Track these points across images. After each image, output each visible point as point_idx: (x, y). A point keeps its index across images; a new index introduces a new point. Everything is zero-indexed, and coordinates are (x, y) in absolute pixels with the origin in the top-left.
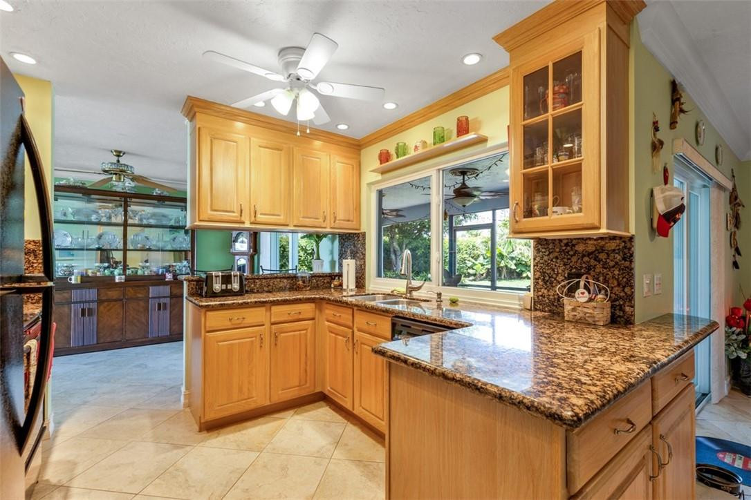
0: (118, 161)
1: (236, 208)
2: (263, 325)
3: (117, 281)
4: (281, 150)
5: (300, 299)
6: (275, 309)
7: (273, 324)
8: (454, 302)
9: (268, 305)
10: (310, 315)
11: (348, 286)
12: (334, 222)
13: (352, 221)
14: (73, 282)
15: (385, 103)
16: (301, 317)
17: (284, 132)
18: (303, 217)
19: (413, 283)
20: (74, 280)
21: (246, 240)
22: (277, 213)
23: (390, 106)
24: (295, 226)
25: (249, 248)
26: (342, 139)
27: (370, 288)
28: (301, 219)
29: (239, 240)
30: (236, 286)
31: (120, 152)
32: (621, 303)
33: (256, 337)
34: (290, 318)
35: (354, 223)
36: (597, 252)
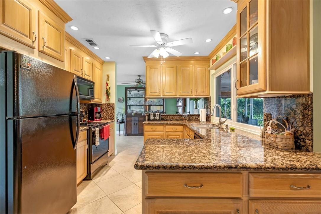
0: (139, 79)
1: (158, 91)
2: (163, 132)
3: (143, 115)
4: (173, 68)
5: (176, 124)
6: (167, 127)
7: (166, 132)
8: (232, 130)
9: (165, 125)
10: (181, 130)
11: (201, 120)
12: (196, 93)
13: (205, 92)
14: (133, 115)
15: (206, 40)
16: (177, 130)
17: (175, 61)
18: (182, 92)
19: (222, 120)
20: (133, 114)
21: (181, 101)
22: (172, 91)
23: (208, 41)
24: (179, 96)
25: (183, 104)
26: (199, 58)
27: (213, 122)
28: (181, 93)
29: (179, 101)
30: (158, 118)
31: (139, 76)
32: (304, 137)
33: (160, 136)
34: (172, 131)
35: (206, 93)
36: (291, 104)
